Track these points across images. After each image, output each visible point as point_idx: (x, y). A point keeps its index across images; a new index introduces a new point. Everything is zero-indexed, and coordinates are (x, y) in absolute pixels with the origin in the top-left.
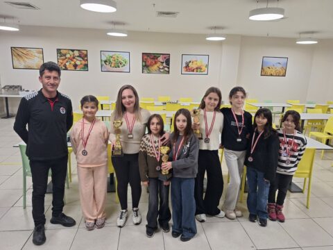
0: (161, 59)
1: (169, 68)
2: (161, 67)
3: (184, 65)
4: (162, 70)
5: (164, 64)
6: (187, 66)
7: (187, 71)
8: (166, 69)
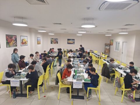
0: (13, 38)
1: (17, 43)
2: (14, 43)
3: (21, 41)
4: (14, 45)
5: (15, 41)
6: (22, 42)
7: (22, 44)
8: (16, 44)
